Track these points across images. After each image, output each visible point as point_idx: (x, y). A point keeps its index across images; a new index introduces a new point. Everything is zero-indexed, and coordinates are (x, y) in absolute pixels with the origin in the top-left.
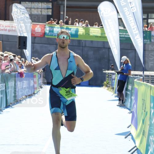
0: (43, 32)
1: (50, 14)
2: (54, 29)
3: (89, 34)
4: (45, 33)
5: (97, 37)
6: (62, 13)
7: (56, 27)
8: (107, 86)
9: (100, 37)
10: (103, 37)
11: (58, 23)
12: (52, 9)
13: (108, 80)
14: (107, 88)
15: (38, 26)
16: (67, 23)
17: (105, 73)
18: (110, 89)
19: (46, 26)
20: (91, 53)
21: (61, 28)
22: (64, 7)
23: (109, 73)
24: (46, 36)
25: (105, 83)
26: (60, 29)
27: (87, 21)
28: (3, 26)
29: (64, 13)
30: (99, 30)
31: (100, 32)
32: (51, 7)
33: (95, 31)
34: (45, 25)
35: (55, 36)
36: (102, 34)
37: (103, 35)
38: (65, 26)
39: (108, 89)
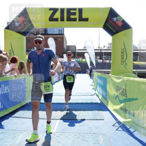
3: (82, 61)
10: (86, 62)
11: (75, 58)
16: (77, 58)
20: (83, 65)
22: (76, 54)
23: (87, 70)
29: (76, 56)
33: (84, 60)
38: (76, 59)
39: (87, 74)
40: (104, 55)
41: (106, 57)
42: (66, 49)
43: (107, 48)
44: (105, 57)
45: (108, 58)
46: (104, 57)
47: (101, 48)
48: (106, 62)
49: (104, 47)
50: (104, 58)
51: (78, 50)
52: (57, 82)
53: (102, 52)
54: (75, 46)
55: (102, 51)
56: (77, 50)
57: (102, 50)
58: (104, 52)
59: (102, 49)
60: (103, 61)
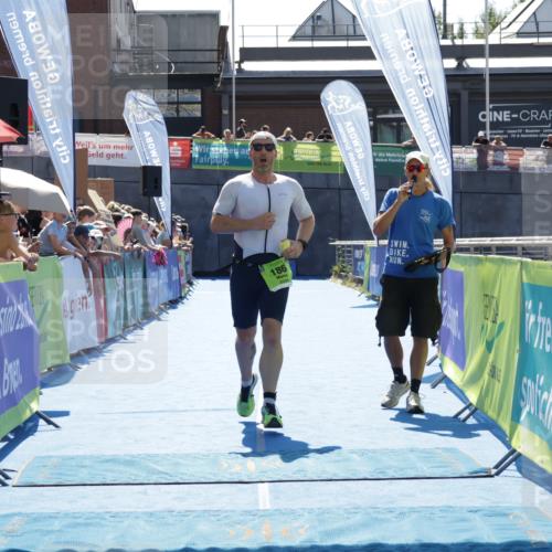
0: (187, 155)
1: (199, 114)
2: (212, 149)
3: (293, 159)
4: (191, 159)
5: (310, 163)
6: (225, 112)
7: (215, 143)
8: (340, 277)
9: (319, 163)
10: (325, 164)
11: (219, 135)
12: (202, 103)
13: (343, 262)
14: (340, 281)
15: (175, 143)
17: (334, 246)
18: (348, 284)
19: (194, 144)
21: (229, 145)
22: (231, 97)
23: (343, 246)
24: (194, 167)
25: (336, 268)
26: (225, 149)
27: (289, 129)
28: (94, 147)
29: (230, 111)
30: (315, 147)
31: (318, 152)
32: (200, 99)
33: (307, 150)
34: (191, 141)
35: (215, 164)
36: (322, 157)
37: (326, 159)
39: (344, 284)
40: (495, 96)
41: (515, 122)
42: (127, 43)
43: (519, 34)
44: (505, 116)
45: (531, 133)
46: (488, 115)
47: (462, 35)
48: (515, 169)
49: (492, 20)
50: (495, 125)
51: (248, 54)
52: (91, 352)
53: (477, 76)
54: (215, 16)
55: (474, 63)
56: (234, 55)
57: (477, 51)
58: (498, 76)
59: (470, 40)
60: (482, 155)
